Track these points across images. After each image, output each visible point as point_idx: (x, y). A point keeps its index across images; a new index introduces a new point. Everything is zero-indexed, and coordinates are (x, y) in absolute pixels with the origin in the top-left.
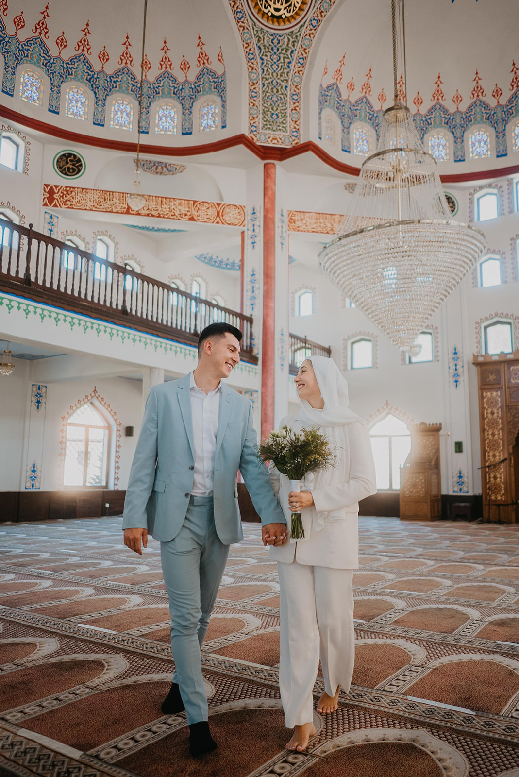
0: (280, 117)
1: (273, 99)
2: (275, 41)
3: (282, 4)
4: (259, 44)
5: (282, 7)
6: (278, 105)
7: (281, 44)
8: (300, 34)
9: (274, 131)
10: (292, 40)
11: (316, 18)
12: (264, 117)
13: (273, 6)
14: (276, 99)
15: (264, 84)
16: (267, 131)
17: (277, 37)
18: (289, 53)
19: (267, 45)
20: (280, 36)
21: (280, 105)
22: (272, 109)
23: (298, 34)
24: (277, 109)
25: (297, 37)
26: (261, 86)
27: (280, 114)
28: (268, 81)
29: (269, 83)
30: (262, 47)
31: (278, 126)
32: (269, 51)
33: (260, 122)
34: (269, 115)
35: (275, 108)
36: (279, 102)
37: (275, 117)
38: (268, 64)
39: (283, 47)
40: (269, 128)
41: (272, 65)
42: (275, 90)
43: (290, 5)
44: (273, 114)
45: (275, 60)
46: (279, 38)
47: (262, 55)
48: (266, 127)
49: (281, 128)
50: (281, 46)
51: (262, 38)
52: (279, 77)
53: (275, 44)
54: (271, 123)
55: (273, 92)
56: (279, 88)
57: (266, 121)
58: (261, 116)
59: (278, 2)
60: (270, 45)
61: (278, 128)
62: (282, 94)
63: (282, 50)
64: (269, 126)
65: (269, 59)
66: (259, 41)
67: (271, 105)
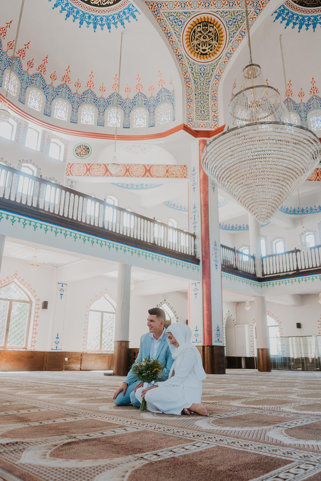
0: (206, 112)
1: (201, 102)
2: (202, 69)
3: (206, 46)
4: (192, 72)
5: (207, 48)
6: (204, 106)
7: (205, 71)
8: (217, 64)
9: (203, 120)
10: (212, 68)
11: (230, 52)
12: (197, 113)
13: (201, 48)
14: (203, 102)
15: (196, 94)
16: (199, 121)
17: (204, 66)
18: (209, 75)
19: (198, 72)
20: (205, 66)
21: (206, 106)
22: (201, 108)
23: (215, 64)
24: (204, 108)
25: (215, 66)
26: (194, 95)
27: (206, 111)
28: (198, 93)
29: (199, 93)
30: (194, 73)
31: (205, 117)
32: (198, 76)
33: (194, 115)
34: (199, 112)
35: (202, 108)
36: (205, 104)
37: (203, 112)
38: (198, 83)
39: (207, 73)
40: (200, 119)
41: (200, 84)
42: (202, 97)
43: (212, 46)
44: (201, 111)
45: (202, 81)
46: (205, 67)
47: (195, 78)
48: (197, 118)
49: (207, 118)
50: (205, 72)
51: (194, 68)
52: (204, 90)
53: (202, 71)
54: (201, 116)
55: (201, 98)
56: (204, 96)
57: (197, 115)
58: (195, 112)
59: (204, 46)
60: (199, 72)
61: (206, 118)
62: (206, 99)
63: (206, 74)
64: (199, 118)
65: (198, 80)
66: (192, 70)
67: (200, 106)
